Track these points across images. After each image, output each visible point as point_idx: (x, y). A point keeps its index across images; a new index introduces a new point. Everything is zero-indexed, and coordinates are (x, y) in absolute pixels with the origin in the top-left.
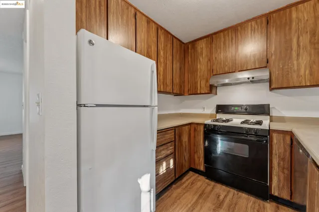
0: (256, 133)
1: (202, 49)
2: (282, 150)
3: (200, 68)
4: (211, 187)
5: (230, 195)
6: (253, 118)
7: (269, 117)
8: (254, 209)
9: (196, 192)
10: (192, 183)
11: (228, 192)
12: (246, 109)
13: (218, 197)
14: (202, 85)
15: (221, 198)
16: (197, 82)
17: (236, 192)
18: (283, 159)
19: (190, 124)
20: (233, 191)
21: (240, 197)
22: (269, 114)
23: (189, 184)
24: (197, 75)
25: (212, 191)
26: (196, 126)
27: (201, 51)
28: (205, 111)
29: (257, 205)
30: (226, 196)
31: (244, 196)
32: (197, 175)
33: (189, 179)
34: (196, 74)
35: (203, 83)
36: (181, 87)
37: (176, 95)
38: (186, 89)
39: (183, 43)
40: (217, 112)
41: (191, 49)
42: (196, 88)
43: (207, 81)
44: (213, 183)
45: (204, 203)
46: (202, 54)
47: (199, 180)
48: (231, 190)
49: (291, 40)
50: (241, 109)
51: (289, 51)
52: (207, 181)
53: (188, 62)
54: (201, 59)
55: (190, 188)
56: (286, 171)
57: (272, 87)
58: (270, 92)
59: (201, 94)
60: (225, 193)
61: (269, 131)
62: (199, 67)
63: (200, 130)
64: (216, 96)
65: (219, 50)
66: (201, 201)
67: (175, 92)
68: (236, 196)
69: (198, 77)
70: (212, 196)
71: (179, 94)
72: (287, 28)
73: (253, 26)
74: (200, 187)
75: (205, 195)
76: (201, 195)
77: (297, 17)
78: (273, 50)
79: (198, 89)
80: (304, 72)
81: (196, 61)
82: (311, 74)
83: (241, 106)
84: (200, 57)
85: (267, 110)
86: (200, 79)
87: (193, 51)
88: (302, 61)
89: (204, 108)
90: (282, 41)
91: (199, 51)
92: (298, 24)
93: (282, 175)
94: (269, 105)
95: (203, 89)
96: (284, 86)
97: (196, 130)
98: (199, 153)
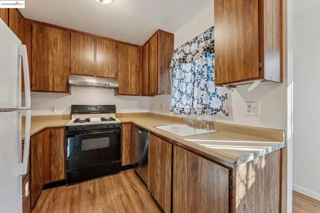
0: (108, 127)
1: (55, 39)
2: (127, 135)
3: (53, 61)
4: (78, 189)
5: (97, 185)
6: (107, 116)
7: (115, 114)
8: (115, 182)
9: (65, 203)
10: (54, 201)
11: (94, 183)
12: (100, 109)
13: (89, 192)
14: (55, 80)
15: (92, 191)
16: (48, 77)
17: (100, 180)
18: (128, 140)
19: (43, 130)
20: (97, 180)
21: (104, 181)
22: (115, 112)
23: (49, 204)
24: (48, 68)
25: (80, 193)
26: (52, 131)
27: (55, 42)
29: (116, 178)
30: (94, 188)
31: (106, 178)
32: (54, 189)
33: (46, 198)
34: (46, 66)
35: (57, 80)
39: (23, 17)
41: (37, 32)
44: (77, 185)
45: (80, 205)
46: (55, 45)
47: (60, 192)
48: (95, 180)
49: (128, 65)
50: (96, 109)
51: (127, 72)
52: (70, 187)
54: (55, 51)
55: (54, 206)
56: (129, 147)
57: (119, 93)
58: (115, 97)
59: (53, 92)
60: (92, 185)
61: (121, 124)
62: (50, 58)
63: (60, 135)
64: (70, 96)
66: (75, 207)
68: (101, 182)
69: (50, 71)
70: (83, 195)
72: (126, 57)
73: (108, 44)
74: (66, 196)
75: (76, 199)
76: (72, 204)
77: (131, 53)
78: (119, 68)
79: (50, 85)
80: (133, 87)
81: (46, 50)
82: (136, 88)
83: (96, 107)
84: (53, 47)
85: (114, 109)
86: (52, 75)
87: (40, 35)
88: (133, 80)
89: (53, 109)
90: (124, 64)
91: (52, 40)
92: (131, 57)
93: (127, 150)
94: (115, 105)
95: (58, 86)
96: (125, 94)
97: (53, 136)
98: (59, 161)
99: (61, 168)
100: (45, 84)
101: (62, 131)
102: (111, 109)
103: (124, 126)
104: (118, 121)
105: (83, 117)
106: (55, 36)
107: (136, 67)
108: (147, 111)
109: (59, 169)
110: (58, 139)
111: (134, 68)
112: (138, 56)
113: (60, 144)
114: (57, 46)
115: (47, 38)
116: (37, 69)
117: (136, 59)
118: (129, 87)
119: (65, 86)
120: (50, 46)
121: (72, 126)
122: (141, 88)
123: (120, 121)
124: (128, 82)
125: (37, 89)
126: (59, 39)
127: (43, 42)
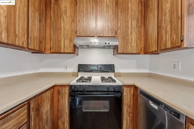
1: (66, 7)
2: (129, 100)
3: (64, 27)
6: (106, 75)
12: (101, 68)
14: (66, 45)
16: (61, 40)
19: (53, 87)
24: (60, 33)
26: (60, 88)
27: (65, 10)
28: (68, 69)
35: (67, 42)
36: (40, 42)
37: (34, 52)
38: (48, 47)
40: (79, 71)
41: (54, 4)
42: (59, 46)
43: (71, 41)
49: (128, 21)
50: (97, 68)
51: (127, 29)
53: (51, 17)
54: (65, 18)
56: (131, 115)
57: (118, 52)
59: (64, 53)
62: (62, 25)
63: (65, 93)
64: (77, 56)
65: (82, 14)
67: (31, 47)
69: (62, 35)
71: (39, 52)
72: (127, 12)
73: (108, 3)
77: (131, 8)
78: (119, 25)
79: (62, 47)
80: (134, 44)
81: (59, 18)
82: (137, 46)
83: (97, 66)
84: (64, 15)
85: (113, 68)
86: (63, 38)
87: (56, 6)
88: (133, 37)
89: (66, 67)
90: (124, 21)
91: (63, 9)
92: (131, 12)
93: (129, 118)
94: (113, 65)
95: (67, 48)
96: (125, 52)
97: (60, 93)
98: (64, 118)
99: (66, 124)
100: (59, 47)
101: (67, 90)
102: (110, 68)
103: (125, 89)
104: (118, 83)
105: (86, 75)
106: (65, 5)
107: (138, 22)
108: (147, 71)
109: (64, 125)
110: (64, 97)
111: (134, 23)
112: (140, 10)
113: (65, 101)
114: (67, 14)
115: (60, 8)
116: (54, 35)
117: (137, 13)
118: (130, 45)
119: (72, 48)
120: (62, 15)
121: (74, 86)
122: (143, 46)
123: (121, 84)
124: (128, 40)
125: (54, 52)
126: (68, 8)
127: (58, 12)
